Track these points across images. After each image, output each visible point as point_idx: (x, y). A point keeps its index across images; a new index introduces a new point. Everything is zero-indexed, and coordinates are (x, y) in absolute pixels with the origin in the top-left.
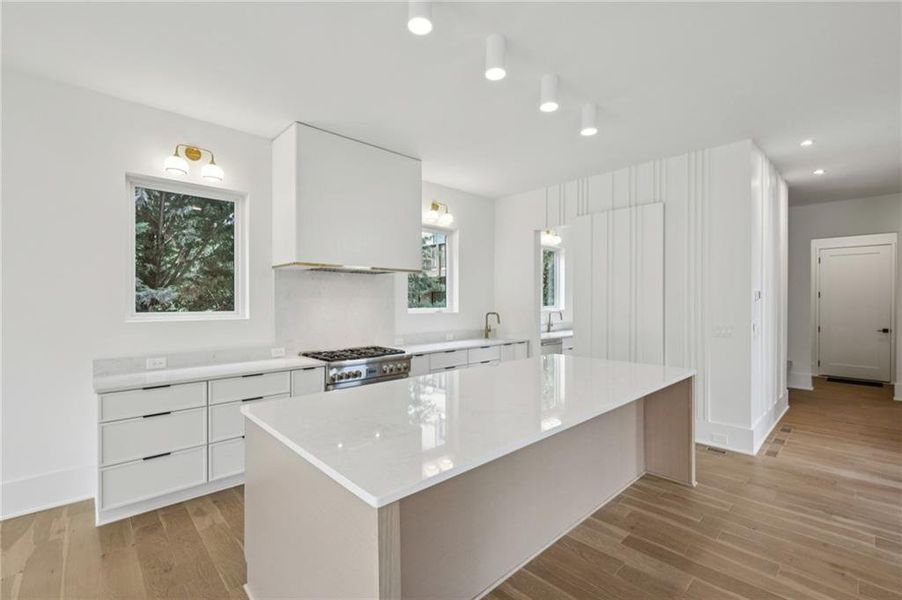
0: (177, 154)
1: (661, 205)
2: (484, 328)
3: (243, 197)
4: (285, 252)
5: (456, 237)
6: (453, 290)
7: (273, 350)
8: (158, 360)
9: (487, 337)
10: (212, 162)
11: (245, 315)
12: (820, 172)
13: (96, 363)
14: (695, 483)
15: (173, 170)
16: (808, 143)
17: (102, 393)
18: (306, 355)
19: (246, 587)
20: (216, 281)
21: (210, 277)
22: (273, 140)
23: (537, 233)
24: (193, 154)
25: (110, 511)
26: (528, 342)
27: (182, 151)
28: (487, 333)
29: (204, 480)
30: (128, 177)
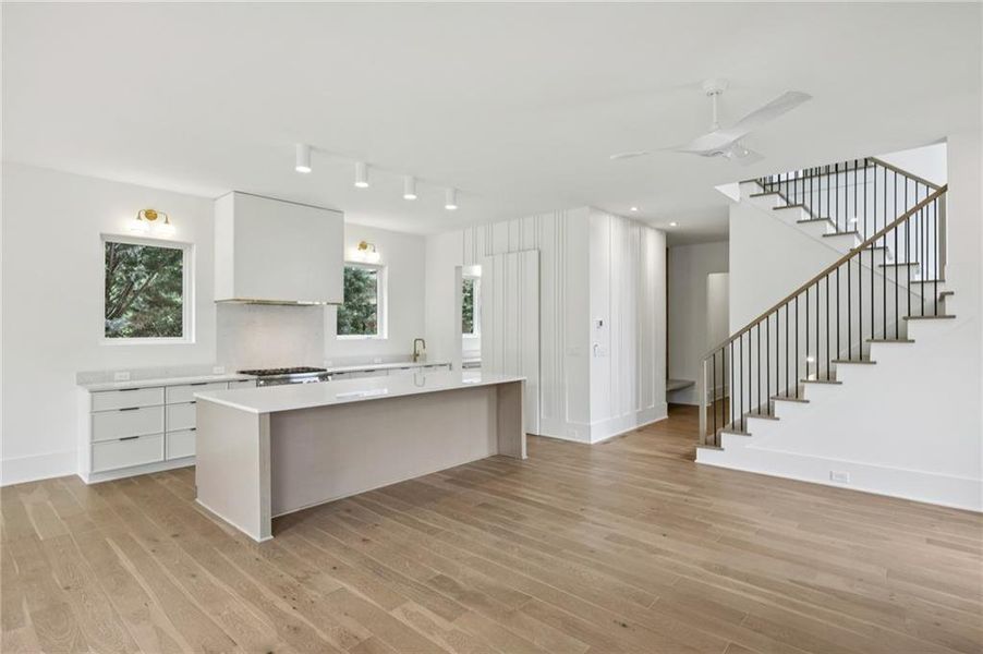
0: (139, 218)
1: (536, 252)
2: (412, 353)
3: (190, 245)
4: (225, 290)
5: (386, 272)
6: (383, 319)
7: (215, 369)
8: (124, 374)
9: (415, 360)
10: (167, 222)
11: (190, 339)
12: (673, 224)
13: (79, 375)
14: (524, 456)
15: (136, 230)
16: (634, 209)
17: (92, 392)
18: (243, 372)
19: (197, 500)
20: (162, 312)
21: (157, 308)
22: (215, 199)
23: (458, 269)
24: (151, 215)
25: (97, 473)
26: (451, 365)
27: (143, 216)
28: (416, 356)
29: (162, 459)
30: (102, 235)
